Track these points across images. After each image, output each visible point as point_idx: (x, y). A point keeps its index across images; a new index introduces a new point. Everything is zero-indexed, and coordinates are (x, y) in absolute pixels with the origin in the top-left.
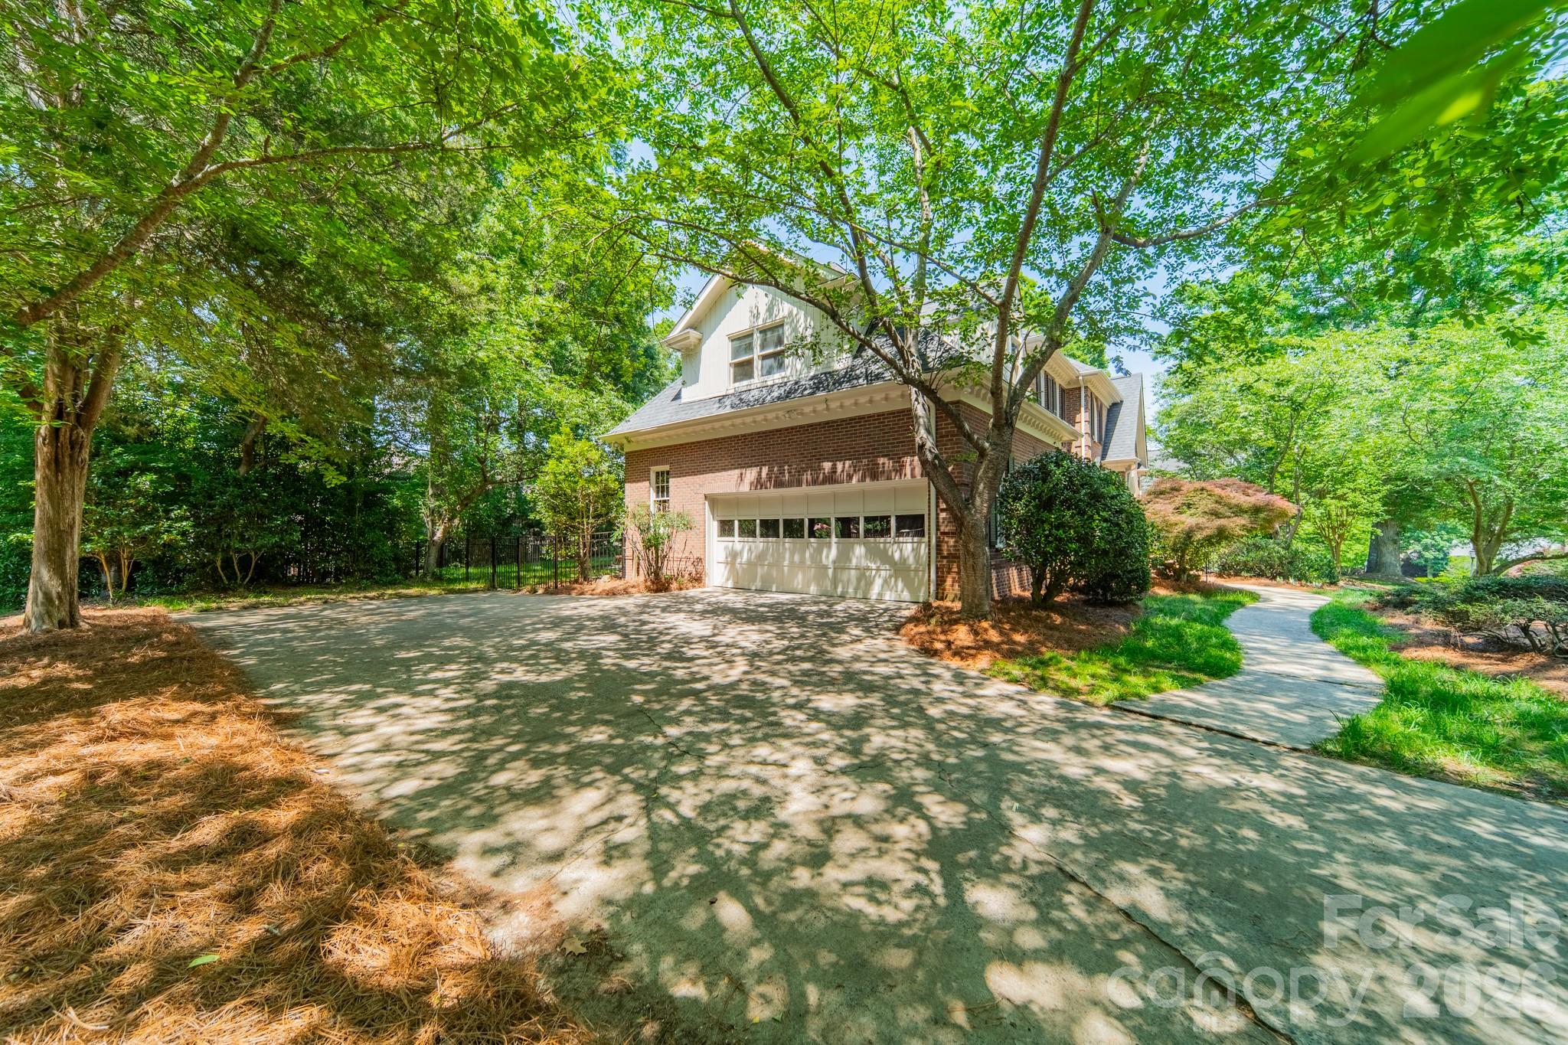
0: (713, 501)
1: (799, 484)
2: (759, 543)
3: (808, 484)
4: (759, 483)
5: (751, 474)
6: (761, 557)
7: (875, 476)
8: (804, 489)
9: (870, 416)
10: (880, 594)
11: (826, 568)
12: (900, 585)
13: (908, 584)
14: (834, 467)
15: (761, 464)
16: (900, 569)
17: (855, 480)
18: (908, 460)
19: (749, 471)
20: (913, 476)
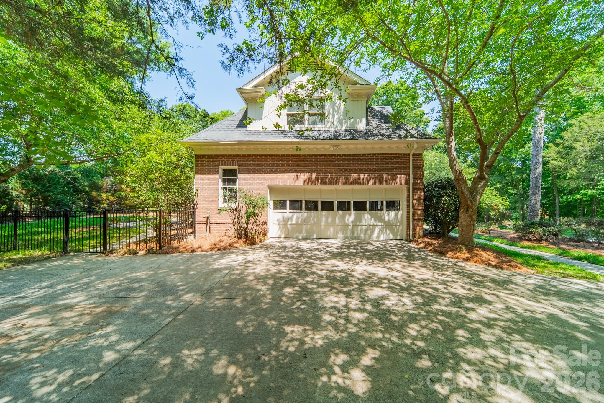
0: (272, 189)
1: (337, 183)
2: (305, 213)
3: (343, 184)
4: (309, 181)
5: (304, 176)
6: (306, 220)
7: (381, 183)
8: (340, 186)
9: (378, 154)
10: (379, 236)
11: (348, 225)
12: (388, 232)
13: (392, 231)
14: (359, 176)
15: (311, 172)
16: (388, 225)
17: (370, 183)
18: (399, 176)
19: (302, 174)
20: (401, 184)
